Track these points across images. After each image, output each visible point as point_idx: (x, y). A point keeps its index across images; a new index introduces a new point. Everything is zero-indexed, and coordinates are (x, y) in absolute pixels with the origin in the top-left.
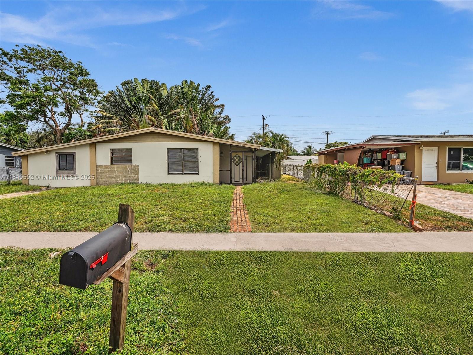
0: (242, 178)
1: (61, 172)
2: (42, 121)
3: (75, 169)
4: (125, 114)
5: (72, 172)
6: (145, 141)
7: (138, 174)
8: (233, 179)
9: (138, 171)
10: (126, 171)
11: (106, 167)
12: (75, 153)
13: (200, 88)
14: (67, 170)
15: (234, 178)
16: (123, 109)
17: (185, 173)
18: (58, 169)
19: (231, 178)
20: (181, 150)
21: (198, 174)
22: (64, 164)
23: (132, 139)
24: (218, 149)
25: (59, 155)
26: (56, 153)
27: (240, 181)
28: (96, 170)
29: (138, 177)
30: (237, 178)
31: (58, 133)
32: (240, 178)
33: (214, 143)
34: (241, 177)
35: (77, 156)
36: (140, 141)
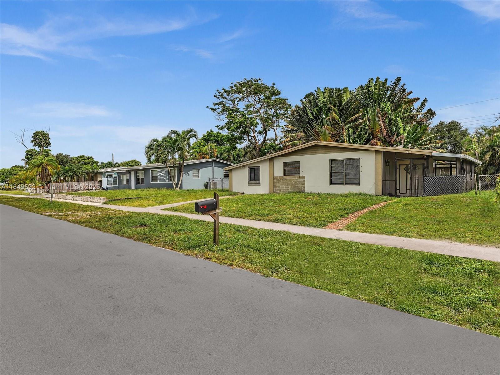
0: (410, 190)
1: (251, 182)
2: (247, 140)
3: (260, 180)
4: (308, 126)
5: (258, 182)
6: (311, 154)
7: (304, 184)
8: (398, 191)
9: (304, 181)
10: (295, 181)
11: (280, 177)
12: (260, 166)
13: (388, 84)
14: (255, 180)
15: (399, 189)
16: (306, 121)
17: (346, 184)
18: (249, 179)
19: (396, 189)
20: (343, 160)
21: (359, 184)
22: (253, 176)
23: (300, 153)
24: (380, 157)
25: (250, 169)
26: (248, 167)
27: (407, 193)
28: (273, 179)
29: (304, 186)
30: (403, 190)
31: (257, 149)
32: (407, 190)
33: (377, 152)
34: (408, 188)
35: (261, 169)
36: (307, 154)
